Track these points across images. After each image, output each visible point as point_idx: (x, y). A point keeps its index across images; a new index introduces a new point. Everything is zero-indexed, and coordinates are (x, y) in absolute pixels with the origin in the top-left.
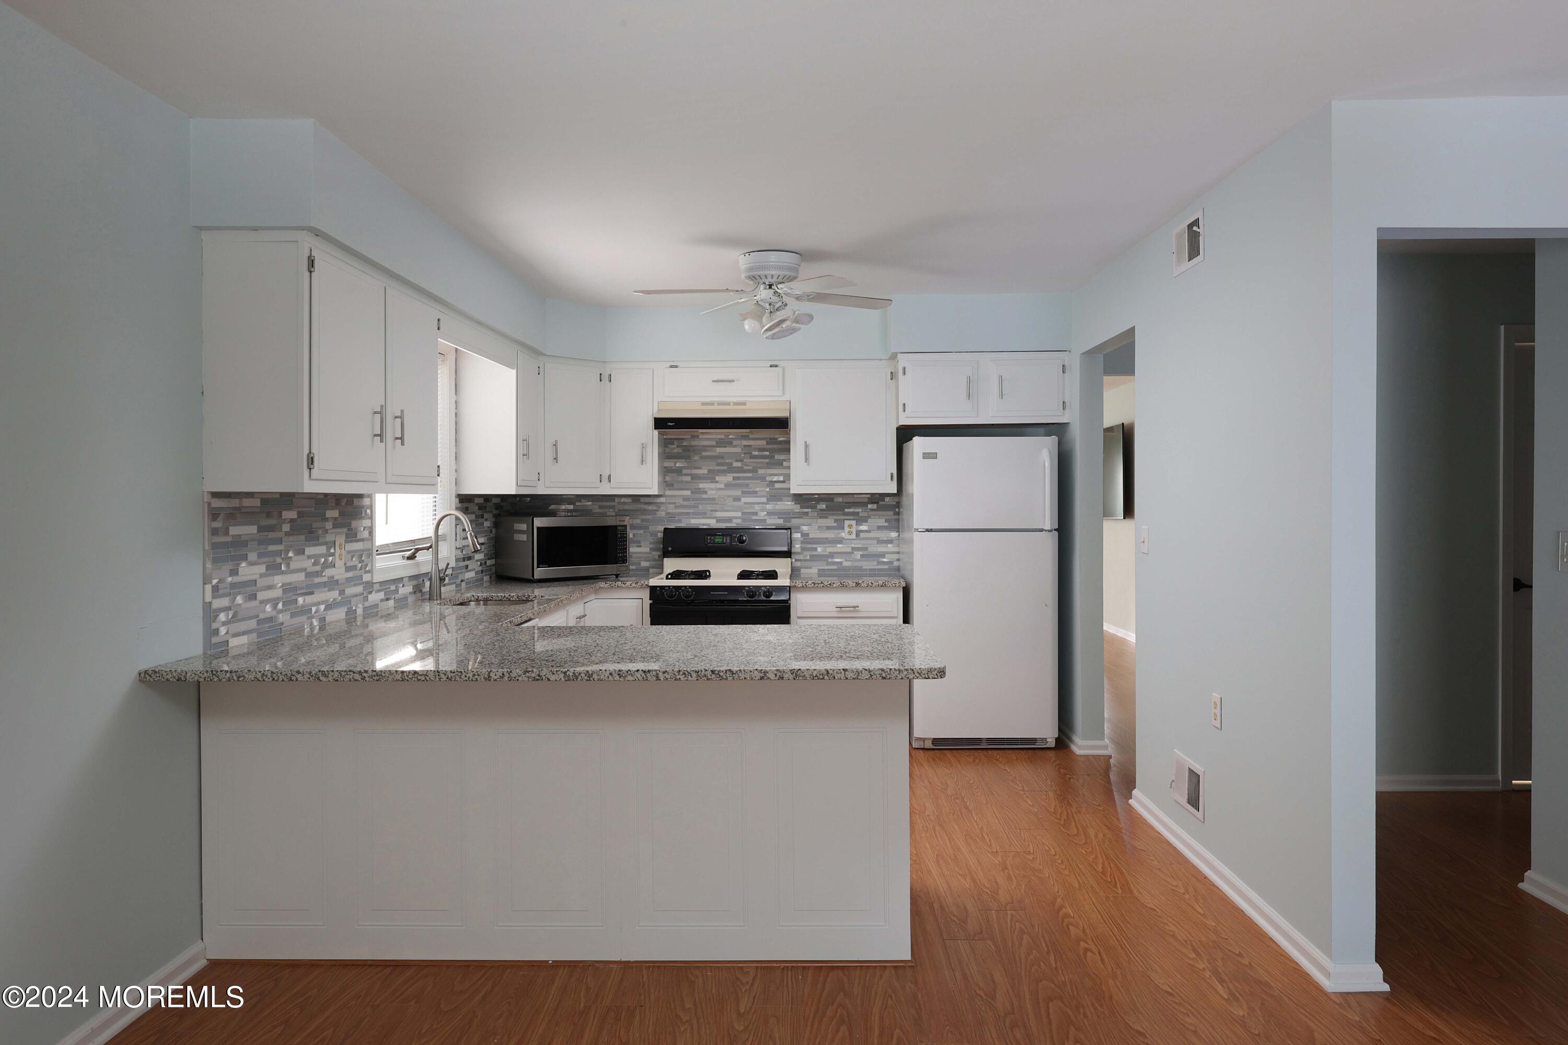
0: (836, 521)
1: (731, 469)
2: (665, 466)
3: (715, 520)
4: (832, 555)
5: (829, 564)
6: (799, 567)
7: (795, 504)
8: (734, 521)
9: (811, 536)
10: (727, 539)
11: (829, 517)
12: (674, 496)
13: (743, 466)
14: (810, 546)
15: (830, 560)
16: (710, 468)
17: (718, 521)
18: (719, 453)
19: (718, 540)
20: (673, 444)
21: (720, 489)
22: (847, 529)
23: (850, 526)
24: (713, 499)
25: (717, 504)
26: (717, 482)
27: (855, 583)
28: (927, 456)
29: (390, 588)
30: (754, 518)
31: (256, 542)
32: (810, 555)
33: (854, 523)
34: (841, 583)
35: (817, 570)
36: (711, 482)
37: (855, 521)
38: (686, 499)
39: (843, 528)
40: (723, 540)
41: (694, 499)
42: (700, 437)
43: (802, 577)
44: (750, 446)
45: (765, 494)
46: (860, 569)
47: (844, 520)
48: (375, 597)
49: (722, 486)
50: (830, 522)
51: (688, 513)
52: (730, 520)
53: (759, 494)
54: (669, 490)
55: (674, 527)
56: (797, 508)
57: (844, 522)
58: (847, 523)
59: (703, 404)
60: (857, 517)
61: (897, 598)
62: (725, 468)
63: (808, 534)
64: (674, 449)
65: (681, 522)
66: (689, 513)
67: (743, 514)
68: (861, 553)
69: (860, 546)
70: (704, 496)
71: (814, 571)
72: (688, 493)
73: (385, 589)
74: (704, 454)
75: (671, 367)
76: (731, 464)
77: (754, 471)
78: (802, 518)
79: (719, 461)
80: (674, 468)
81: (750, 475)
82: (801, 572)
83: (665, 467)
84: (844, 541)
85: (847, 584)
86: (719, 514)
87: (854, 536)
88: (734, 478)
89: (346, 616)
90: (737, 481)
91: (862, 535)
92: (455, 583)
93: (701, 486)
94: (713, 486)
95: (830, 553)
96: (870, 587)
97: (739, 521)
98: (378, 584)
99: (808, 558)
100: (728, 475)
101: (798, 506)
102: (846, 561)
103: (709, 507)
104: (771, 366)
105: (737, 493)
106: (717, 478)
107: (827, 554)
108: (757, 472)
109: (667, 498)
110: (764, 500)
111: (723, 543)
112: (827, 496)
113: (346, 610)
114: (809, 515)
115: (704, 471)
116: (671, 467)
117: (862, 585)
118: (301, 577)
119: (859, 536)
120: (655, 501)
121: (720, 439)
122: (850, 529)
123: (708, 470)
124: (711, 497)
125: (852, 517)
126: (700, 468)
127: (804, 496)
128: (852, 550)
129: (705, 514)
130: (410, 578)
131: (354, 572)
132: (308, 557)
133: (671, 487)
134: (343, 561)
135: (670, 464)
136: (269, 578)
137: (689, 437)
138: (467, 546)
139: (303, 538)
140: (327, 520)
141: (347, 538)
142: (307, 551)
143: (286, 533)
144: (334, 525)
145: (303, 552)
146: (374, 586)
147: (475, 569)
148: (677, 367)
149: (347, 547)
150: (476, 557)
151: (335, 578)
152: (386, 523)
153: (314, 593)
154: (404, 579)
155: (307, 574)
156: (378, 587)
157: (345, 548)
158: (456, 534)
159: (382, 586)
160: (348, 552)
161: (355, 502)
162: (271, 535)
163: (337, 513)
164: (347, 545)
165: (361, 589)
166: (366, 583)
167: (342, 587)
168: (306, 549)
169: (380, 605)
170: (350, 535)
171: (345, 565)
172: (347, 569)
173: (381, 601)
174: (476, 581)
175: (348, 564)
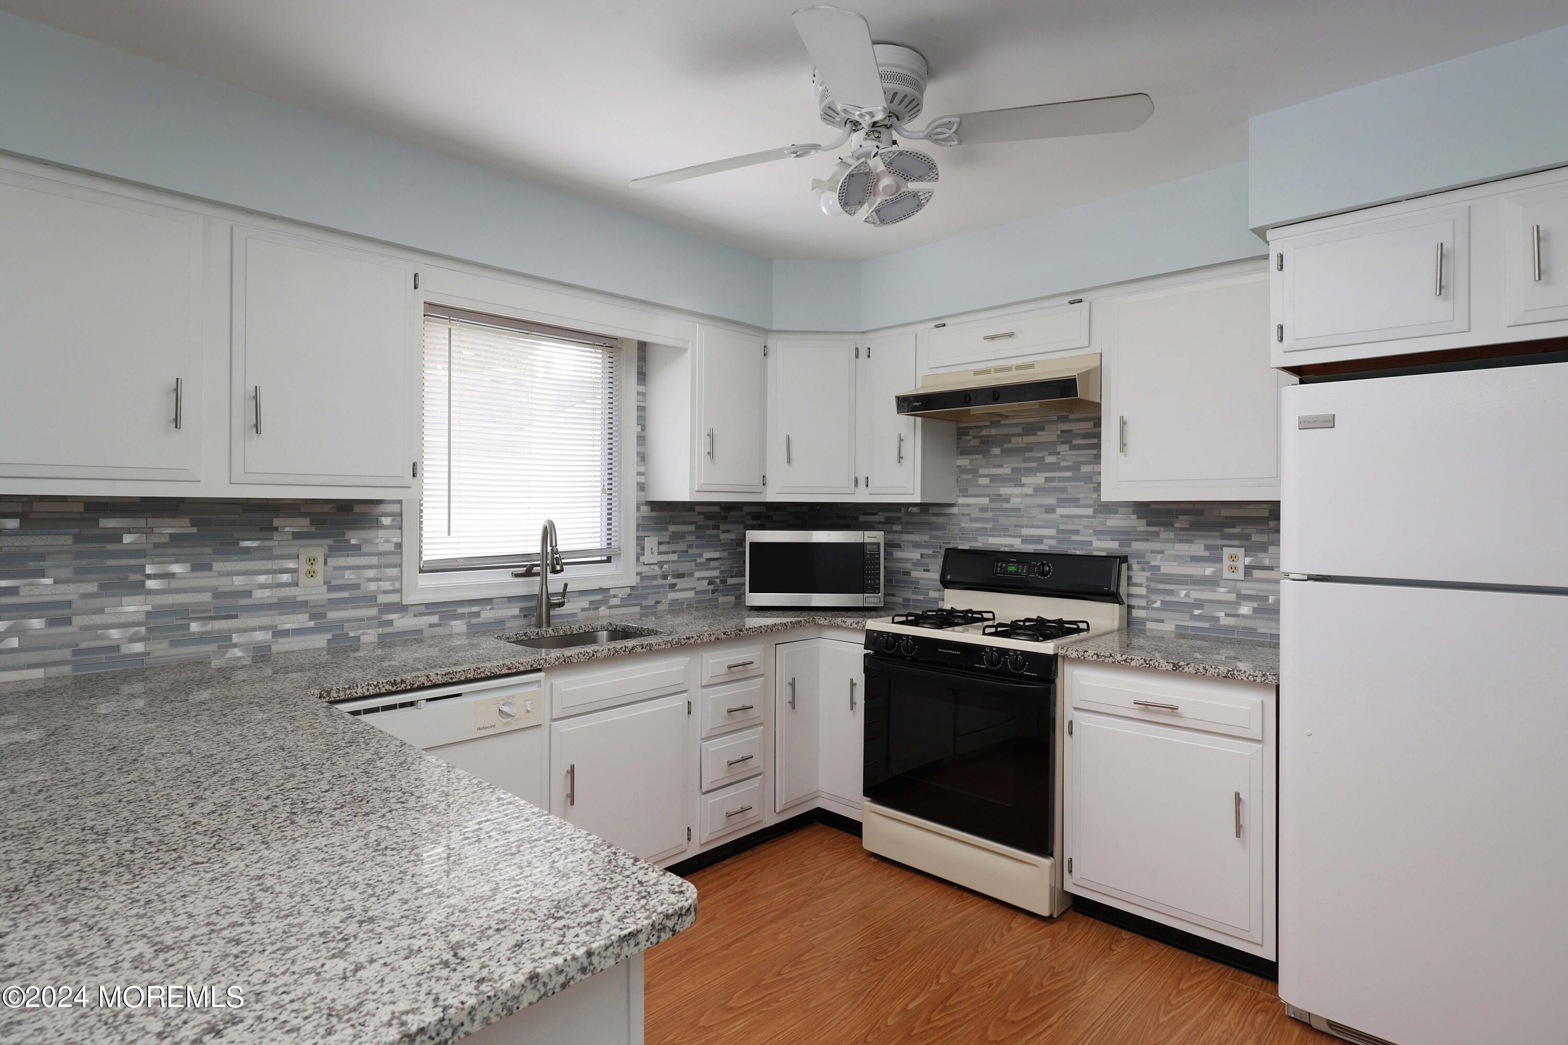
0: (1207, 547)
1: (1044, 467)
2: (958, 464)
3: (1020, 540)
4: (1199, 604)
5: (1194, 618)
6: (1143, 618)
7: (1138, 518)
8: (1046, 541)
9: (1163, 570)
10: (1023, 569)
11: (1195, 541)
12: (968, 505)
13: (1059, 461)
14: (1161, 586)
15: (1197, 612)
16: (1014, 465)
17: (1024, 541)
19: (1012, 568)
20: (968, 435)
21: (1026, 495)
22: (1226, 562)
23: (1233, 558)
24: (1018, 510)
25: (1022, 516)
26: (1023, 485)
27: (1172, 665)
28: (1307, 424)
29: (456, 610)
30: (1074, 538)
31: (70, 555)
32: (1162, 602)
33: (1240, 552)
34: (1145, 661)
35: (1173, 626)
36: (1016, 486)
37: (1243, 549)
38: (983, 509)
39: (1220, 560)
40: (1018, 569)
41: (993, 510)
42: (1002, 422)
43: (1148, 634)
44: (1070, 431)
45: (1090, 502)
46: (1252, 631)
47: (1222, 546)
48: (412, 622)
49: (1030, 491)
50: (1197, 548)
52: (1040, 540)
53: (1082, 502)
54: (963, 496)
55: (967, 548)
56: (1141, 526)
57: (1222, 550)
58: (1227, 552)
59: (977, 373)
60: (1245, 543)
61: (1263, 702)
62: (1034, 465)
63: (1158, 567)
64: (969, 441)
65: (976, 541)
66: (985, 528)
67: (1059, 531)
68: (1255, 605)
69: (1254, 593)
70: (1006, 505)
71: (1169, 627)
72: (985, 501)
73: (440, 612)
74: (1006, 446)
75: (937, 326)
76: (1043, 458)
77: (1076, 467)
78: (1147, 540)
79: (1027, 455)
80: (969, 467)
81: (1069, 474)
82: (1147, 627)
83: (959, 467)
84: (1221, 582)
85: (1157, 664)
86: (1025, 531)
87: (1240, 575)
88: (1047, 480)
89: (328, 643)
90: (1050, 484)
91: (1257, 574)
92: (640, 605)
93: (1003, 491)
94: (1017, 490)
95: (1196, 600)
96: (1201, 676)
97: (1053, 542)
98: (424, 606)
99: (1158, 604)
100: (1038, 474)
101: (1144, 522)
102: (1226, 615)
103: (1014, 521)
104: (1071, 303)
105: (1051, 500)
106: (1024, 480)
107: (1192, 601)
108: (1080, 470)
109: (961, 508)
110: (1090, 511)
111: (1016, 573)
112: (1191, 506)
113: (331, 638)
114: (1161, 537)
115: (1006, 470)
117: (1186, 669)
118: (207, 597)
119: (1251, 575)
120: (944, 512)
121: (1028, 424)
122: (1232, 563)
123: (1012, 468)
124: (1015, 506)
125: (1237, 543)
126: (1001, 466)
127: (1152, 507)
128: (1237, 598)
129: (1007, 530)
130: (511, 599)
131: (353, 592)
132: (221, 574)
133: (964, 492)
134: (320, 578)
135: (964, 462)
136: (109, 599)
137: (988, 423)
138: (673, 562)
139: (209, 550)
140: (276, 529)
141: (333, 551)
142: (217, 566)
143: (156, 545)
144: (296, 536)
145: (209, 567)
146: (410, 608)
147: (695, 588)
148: (944, 325)
149: (332, 562)
150: (697, 574)
151: (299, 599)
152: (449, 534)
153: (235, 617)
154: (495, 600)
155: (217, 594)
156: (422, 609)
157: (326, 563)
158: (643, 548)
159: (430, 608)
160: (335, 568)
161: (357, 509)
162: (111, 547)
163: (306, 521)
164: (329, 560)
165: (373, 612)
166: (386, 605)
167: (320, 610)
168: (214, 564)
169: (428, 632)
170: (341, 547)
171: (325, 583)
172: (331, 588)
173: (431, 626)
174: (697, 602)
175: (334, 583)
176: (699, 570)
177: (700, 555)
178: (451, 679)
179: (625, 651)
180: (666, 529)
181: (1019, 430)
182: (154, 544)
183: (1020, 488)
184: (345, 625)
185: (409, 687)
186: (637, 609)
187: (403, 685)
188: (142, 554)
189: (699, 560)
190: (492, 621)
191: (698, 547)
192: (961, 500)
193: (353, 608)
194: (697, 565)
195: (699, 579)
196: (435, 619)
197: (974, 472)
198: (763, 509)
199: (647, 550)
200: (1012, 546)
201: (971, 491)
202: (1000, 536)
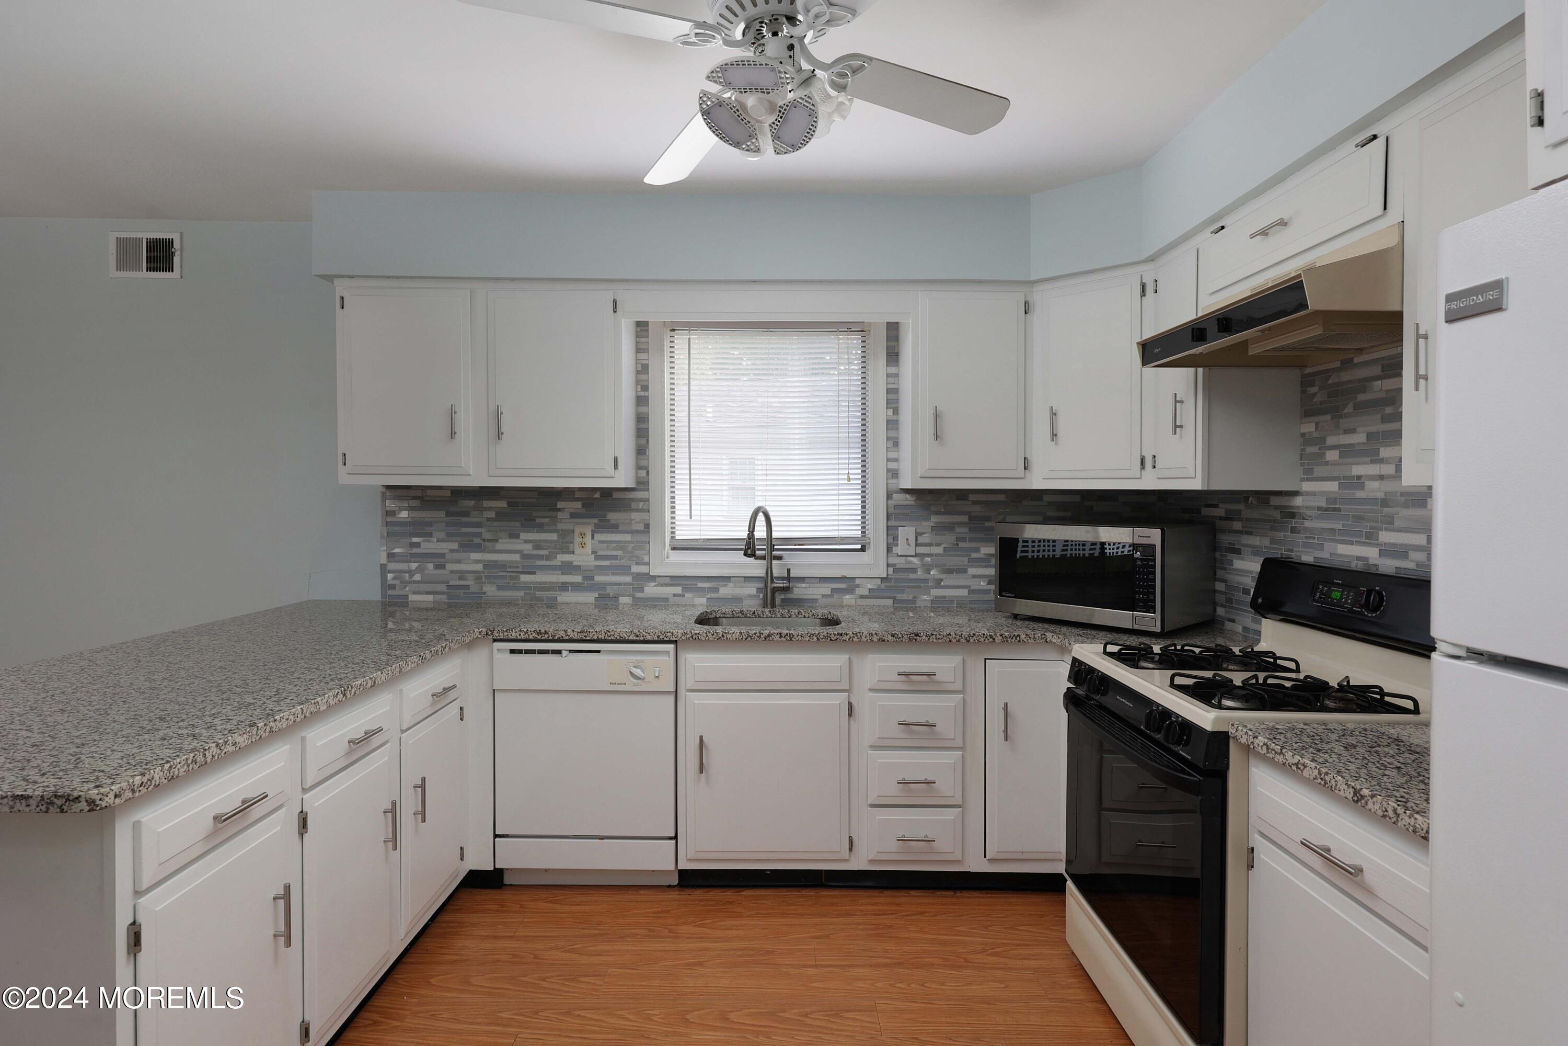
2: (1302, 431)
3: (1377, 550)
10: (1349, 597)
12: (1314, 494)
16: (1373, 429)
17: (1382, 553)
18: (1388, 391)
19: (1334, 595)
20: (1313, 385)
26: (1382, 461)
27: (1352, 791)
28: (1455, 310)
29: (696, 584)
31: (444, 524)
36: (1372, 462)
40: (1341, 596)
41: (1342, 501)
42: (1356, 360)
48: (651, 590)
51: (1333, 531)
54: (1308, 480)
64: (1314, 395)
65: (1323, 550)
70: (1359, 494)
72: (1333, 486)
74: (1361, 397)
75: (1218, 230)
80: (1315, 435)
83: (1303, 435)
89: (595, 600)
92: (893, 598)
93: (1357, 470)
94: (1373, 469)
98: (669, 578)
104: (1360, 145)
109: (1306, 498)
111: (1339, 603)
113: (597, 596)
115: (1359, 438)
116: (1310, 433)
120: (1287, 504)
124: (1371, 495)
126: (1353, 431)
130: (748, 579)
131: (613, 561)
132: (526, 541)
133: (1309, 475)
134: (588, 549)
135: (1309, 427)
136: (464, 554)
137: (1338, 364)
138: (937, 555)
139: (518, 524)
140: (559, 510)
141: (597, 529)
142: (523, 536)
143: (489, 519)
144: (573, 516)
145: (518, 537)
146: (657, 578)
147: (970, 587)
148: (1223, 228)
149: (598, 537)
150: (972, 571)
151: (575, 564)
152: (691, 518)
153: (534, 573)
154: (732, 578)
155: (524, 556)
156: (667, 580)
157: (593, 538)
158: (896, 538)
159: (675, 580)
160: (600, 542)
161: (616, 495)
162: (465, 519)
163: (579, 505)
164: (595, 535)
165: (628, 579)
166: (638, 574)
167: (588, 574)
168: (521, 534)
169: (672, 600)
170: (604, 526)
171: (593, 553)
172: (598, 558)
173: (675, 595)
174: (971, 602)
175: (600, 553)
176: (972, 566)
177: (977, 550)
178: (585, 636)
179: (759, 637)
180: (929, 520)
181: (1377, 370)
182: (487, 518)
183: (1378, 466)
184: (608, 587)
185: (551, 638)
186: (889, 602)
187: (546, 636)
188: (479, 525)
189: (974, 555)
190: (730, 597)
191: (972, 540)
192: (1307, 486)
193: (613, 574)
194: (971, 560)
195: (974, 576)
196: (678, 590)
197: (1320, 441)
198: (1077, 498)
199: (901, 540)
200: (1366, 559)
201: (1319, 471)
202: (1351, 543)
